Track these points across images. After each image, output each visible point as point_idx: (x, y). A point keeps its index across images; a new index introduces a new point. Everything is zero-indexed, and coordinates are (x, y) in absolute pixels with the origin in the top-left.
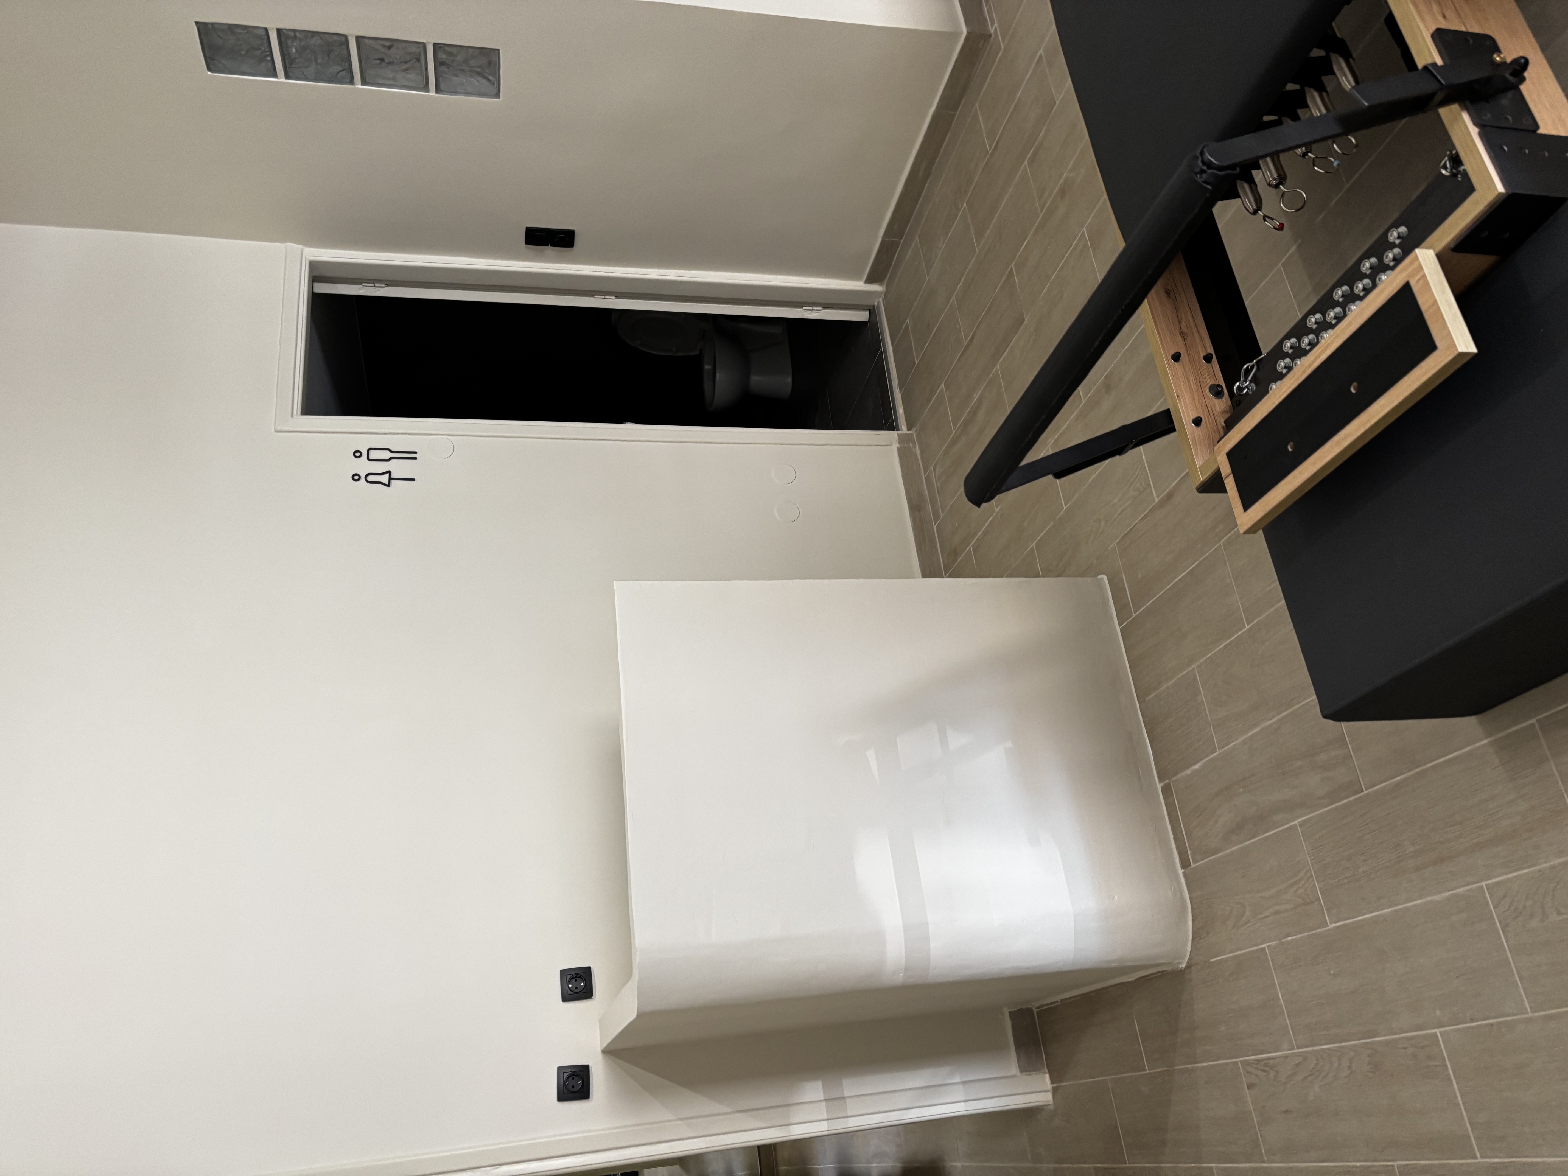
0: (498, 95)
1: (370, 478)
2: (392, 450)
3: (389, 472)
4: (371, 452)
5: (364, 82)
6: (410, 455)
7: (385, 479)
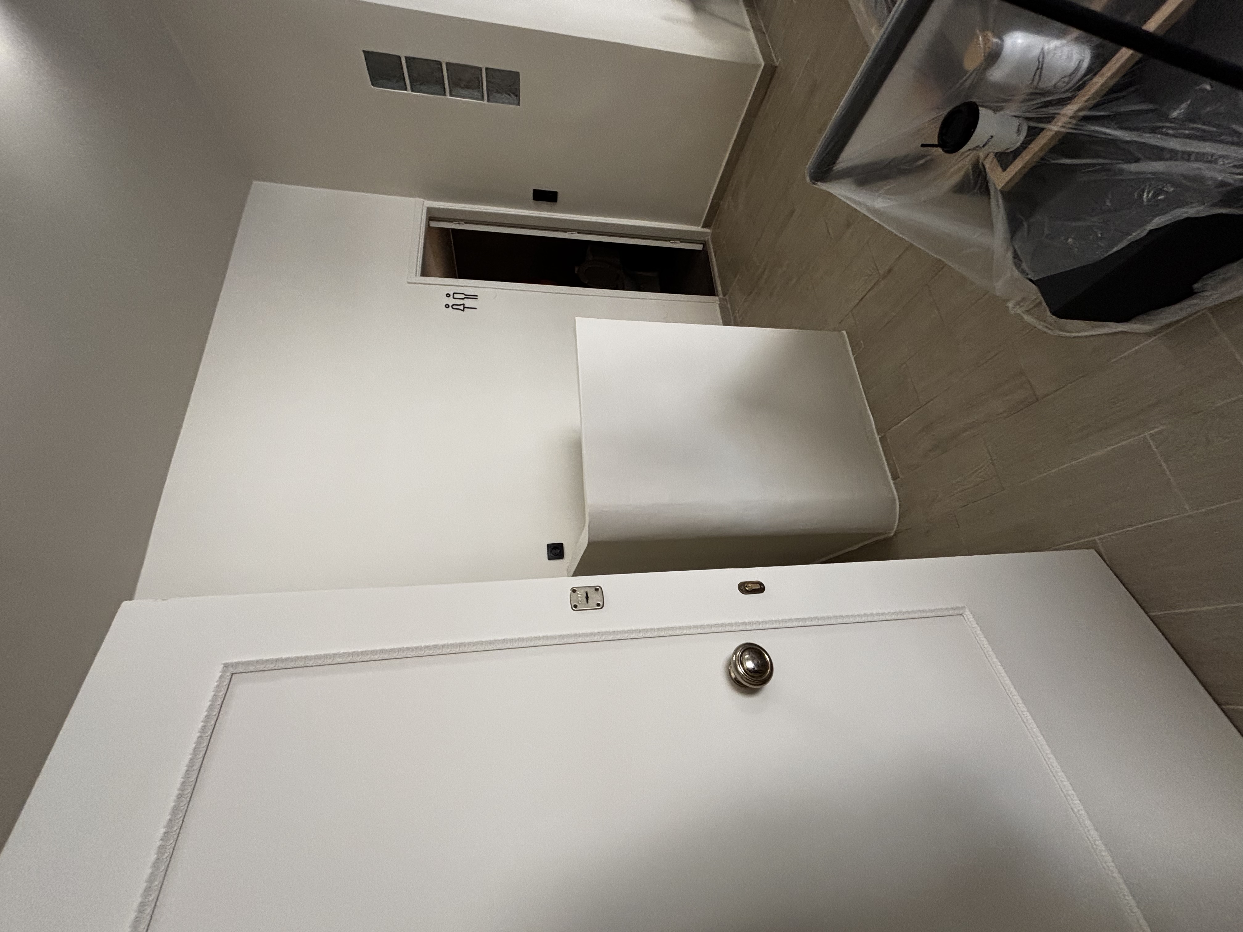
0: (519, 104)
1: (455, 307)
2: (465, 294)
3: (464, 304)
4: (455, 295)
5: (451, 95)
6: (474, 297)
7: (462, 307)
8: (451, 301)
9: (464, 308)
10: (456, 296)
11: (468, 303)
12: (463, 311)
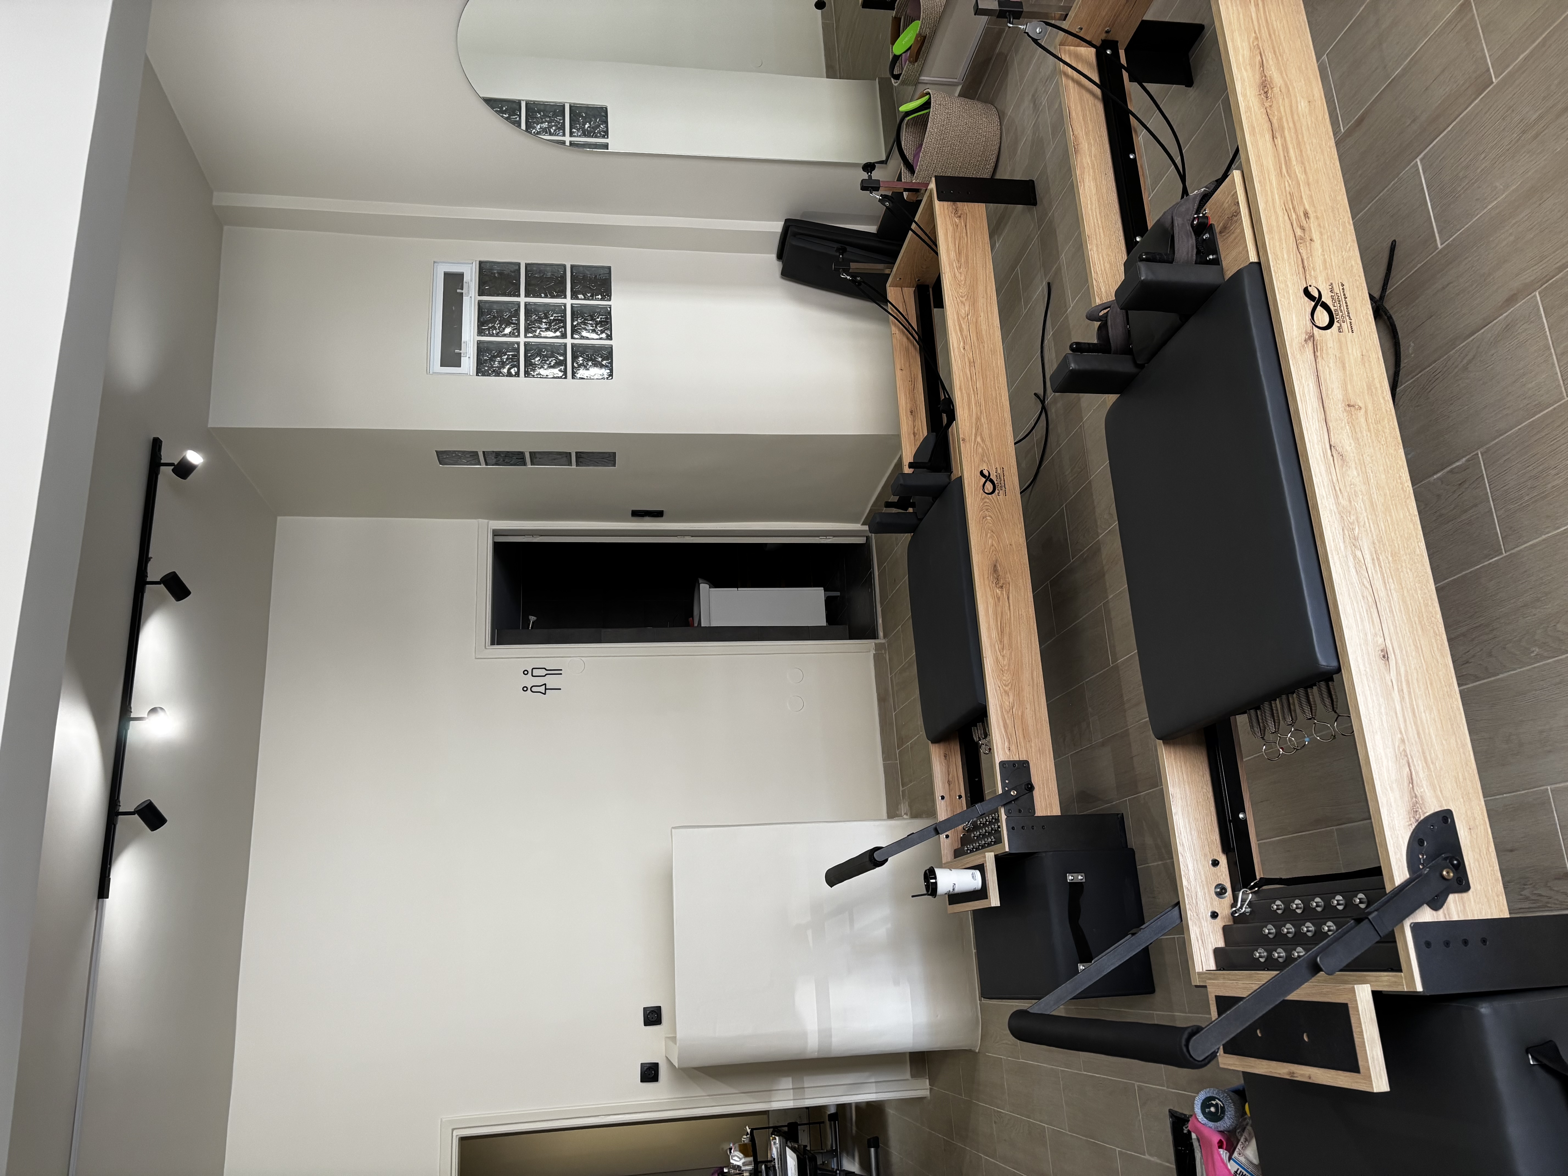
0: (614, 466)
1: (534, 689)
2: (547, 668)
3: (545, 684)
5: (533, 465)
6: (557, 672)
7: (542, 689)
8: (529, 681)
9: (546, 689)
10: (536, 672)
11: (551, 681)
12: (545, 694)
